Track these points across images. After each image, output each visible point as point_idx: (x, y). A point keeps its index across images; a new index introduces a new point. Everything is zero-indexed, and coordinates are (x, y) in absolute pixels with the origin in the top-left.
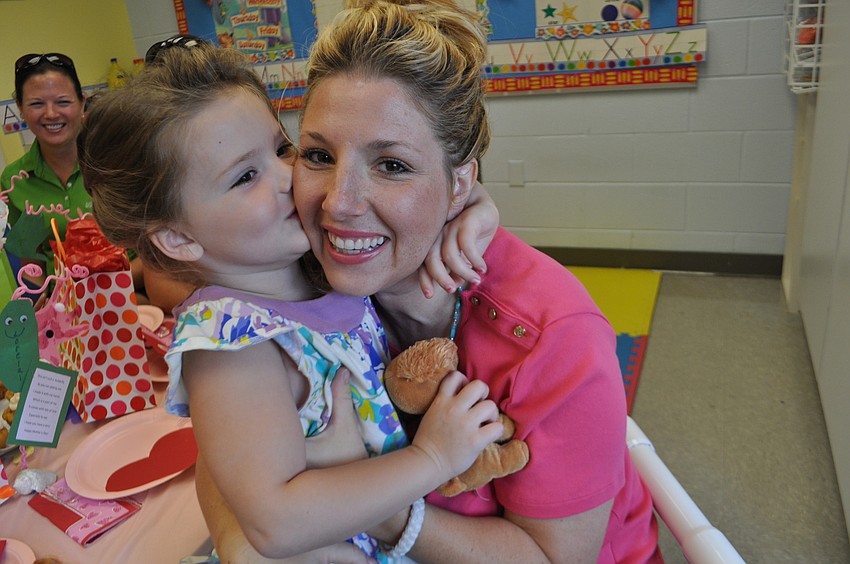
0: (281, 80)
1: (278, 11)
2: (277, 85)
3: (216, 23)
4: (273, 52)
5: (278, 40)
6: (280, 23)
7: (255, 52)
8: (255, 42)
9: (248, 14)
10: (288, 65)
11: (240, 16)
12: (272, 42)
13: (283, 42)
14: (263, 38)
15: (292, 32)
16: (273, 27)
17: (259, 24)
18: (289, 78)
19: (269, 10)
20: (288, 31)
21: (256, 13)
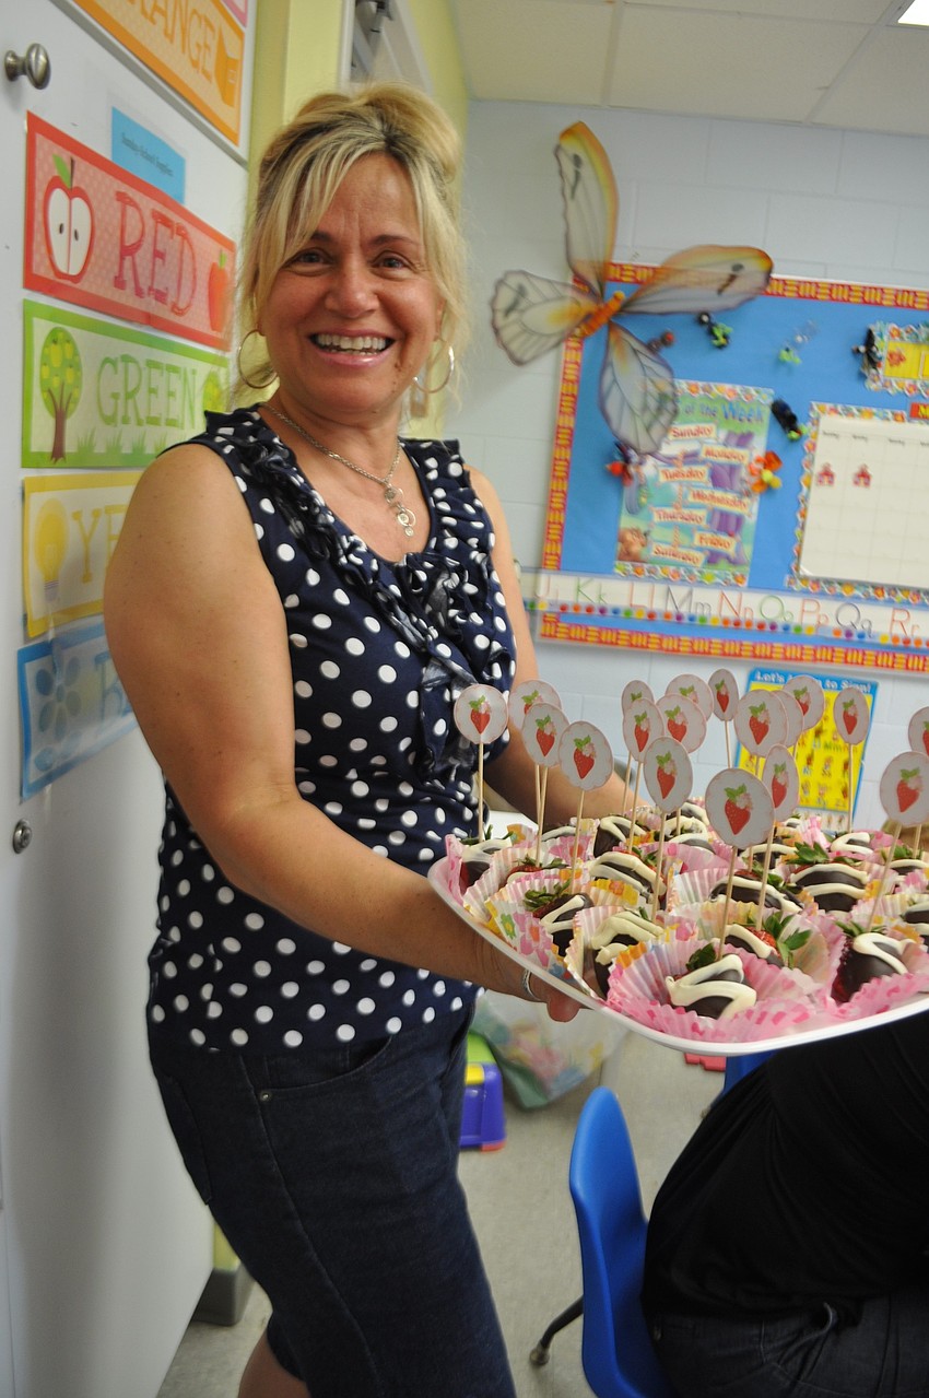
0: (714, 612)
1: (739, 520)
2: (703, 619)
3: (624, 510)
4: (710, 571)
5: (728, 558)
6: (738, 537)
7: (679, 565)
8: (683, 551)
9: (686, 512)
10: (732, 596)
11: (669, 510)
12: (713, 558)
13: (733, 562)
14: (700, 549)
15: (755, 553)
16: (724, 538)
17: (700, 529)
18: (728, 613)
19: (725, 516)
20: (748, 550)
21: (702, 513)
